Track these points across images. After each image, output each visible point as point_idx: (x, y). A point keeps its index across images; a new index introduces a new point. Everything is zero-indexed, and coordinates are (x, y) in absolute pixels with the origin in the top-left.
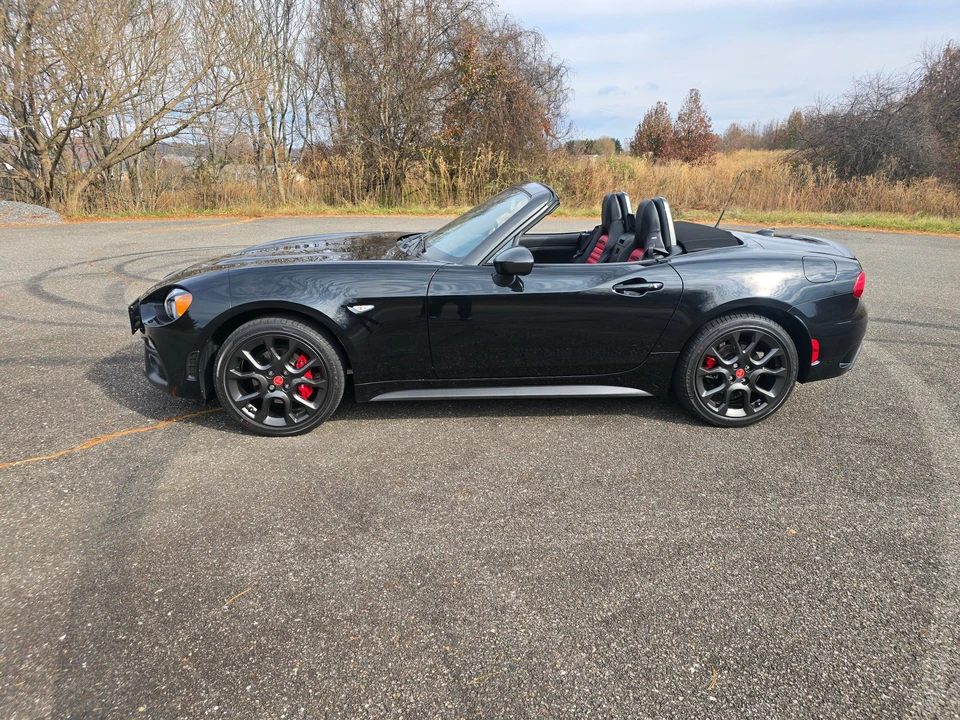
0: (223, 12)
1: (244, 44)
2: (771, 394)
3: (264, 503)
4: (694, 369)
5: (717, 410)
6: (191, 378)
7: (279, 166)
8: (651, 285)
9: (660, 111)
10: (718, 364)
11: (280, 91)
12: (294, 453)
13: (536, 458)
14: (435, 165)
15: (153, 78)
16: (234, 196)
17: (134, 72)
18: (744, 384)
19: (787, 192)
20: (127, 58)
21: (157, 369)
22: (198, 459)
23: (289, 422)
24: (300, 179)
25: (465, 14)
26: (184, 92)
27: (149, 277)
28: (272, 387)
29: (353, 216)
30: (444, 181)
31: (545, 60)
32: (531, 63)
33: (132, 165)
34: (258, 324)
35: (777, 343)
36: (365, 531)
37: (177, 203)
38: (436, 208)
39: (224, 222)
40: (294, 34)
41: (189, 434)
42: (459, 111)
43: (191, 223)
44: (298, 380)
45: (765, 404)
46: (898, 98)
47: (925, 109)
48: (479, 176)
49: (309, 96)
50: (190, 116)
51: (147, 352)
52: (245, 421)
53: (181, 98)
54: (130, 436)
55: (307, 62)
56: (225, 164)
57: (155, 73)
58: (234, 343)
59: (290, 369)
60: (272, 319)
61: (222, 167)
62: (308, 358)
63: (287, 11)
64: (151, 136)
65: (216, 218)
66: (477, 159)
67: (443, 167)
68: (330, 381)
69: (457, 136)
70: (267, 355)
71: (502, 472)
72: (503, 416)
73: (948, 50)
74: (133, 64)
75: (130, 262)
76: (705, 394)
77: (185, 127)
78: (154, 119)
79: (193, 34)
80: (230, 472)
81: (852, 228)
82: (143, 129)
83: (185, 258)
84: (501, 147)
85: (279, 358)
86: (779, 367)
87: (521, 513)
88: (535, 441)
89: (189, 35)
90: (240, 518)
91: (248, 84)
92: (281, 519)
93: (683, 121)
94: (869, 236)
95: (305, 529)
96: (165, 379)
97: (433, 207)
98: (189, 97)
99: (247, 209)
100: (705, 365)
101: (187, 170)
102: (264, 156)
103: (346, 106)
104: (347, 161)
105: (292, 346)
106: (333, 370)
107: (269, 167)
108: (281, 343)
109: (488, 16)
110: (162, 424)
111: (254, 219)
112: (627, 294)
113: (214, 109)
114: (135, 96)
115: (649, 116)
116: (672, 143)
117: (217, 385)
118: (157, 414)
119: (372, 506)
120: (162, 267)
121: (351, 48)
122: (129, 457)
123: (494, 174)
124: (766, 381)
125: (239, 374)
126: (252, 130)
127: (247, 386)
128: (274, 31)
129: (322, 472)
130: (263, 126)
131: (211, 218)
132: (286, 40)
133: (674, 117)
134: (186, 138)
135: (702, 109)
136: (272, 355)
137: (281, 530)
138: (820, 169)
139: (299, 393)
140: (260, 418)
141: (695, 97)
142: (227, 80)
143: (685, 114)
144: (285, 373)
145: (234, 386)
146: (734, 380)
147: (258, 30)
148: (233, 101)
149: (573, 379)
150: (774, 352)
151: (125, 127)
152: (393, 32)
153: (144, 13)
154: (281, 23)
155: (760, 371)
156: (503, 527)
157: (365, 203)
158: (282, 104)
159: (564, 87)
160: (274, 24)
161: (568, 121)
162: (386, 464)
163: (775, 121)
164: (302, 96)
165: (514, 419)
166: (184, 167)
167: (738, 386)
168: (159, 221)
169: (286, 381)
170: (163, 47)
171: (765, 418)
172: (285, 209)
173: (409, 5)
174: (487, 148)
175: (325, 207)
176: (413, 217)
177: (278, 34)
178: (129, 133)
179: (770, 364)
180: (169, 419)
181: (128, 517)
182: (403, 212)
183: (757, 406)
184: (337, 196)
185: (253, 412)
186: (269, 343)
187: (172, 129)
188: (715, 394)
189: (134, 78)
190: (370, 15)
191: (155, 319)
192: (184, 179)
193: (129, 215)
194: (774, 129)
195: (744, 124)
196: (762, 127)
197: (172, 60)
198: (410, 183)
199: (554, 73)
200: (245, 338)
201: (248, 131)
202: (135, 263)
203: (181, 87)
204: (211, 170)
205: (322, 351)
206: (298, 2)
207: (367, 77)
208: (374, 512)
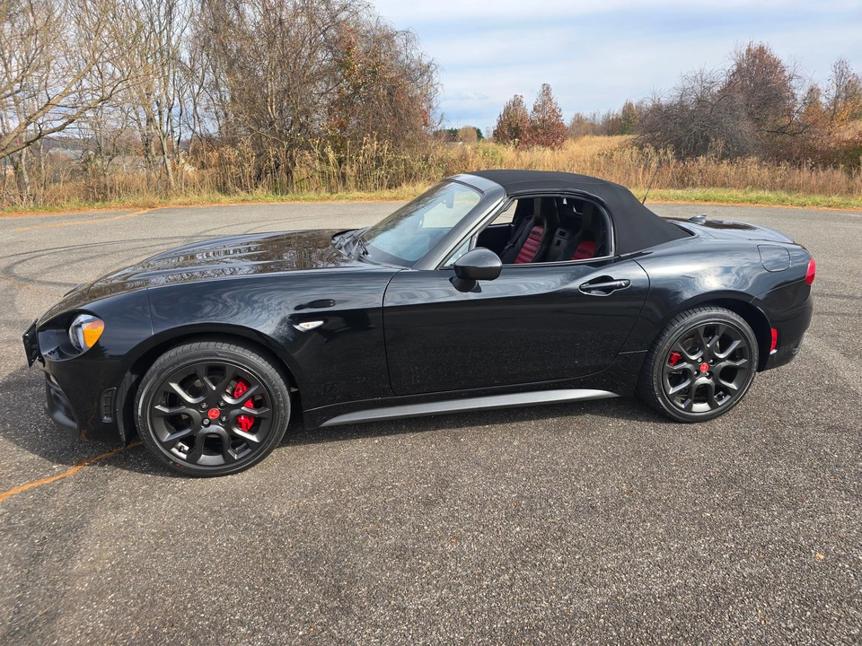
0: (105, 12)
1: (128, 43)
2: (733, 386)
3: (213, 580)
4: (661, 365)
5: (683, 406)
6: (106, 419)
7: (168, 157)
8: (618, 283)
9: (517, 103)
10: (683, 359)
11: (166, 85)
12: (238, 498)
13: (516, 482)
14: (324, 154)
15: (35, 74)
16: (126, 188)
17: (15, 68)
18: (708, 377)
19: (636, 172)
20: (7, 55)
21: (63, 408)
22: (122, 519)
23: (228, 459)
24: (189, 169)
25: (343, 16)
26: (69, 87)
27: (43, 279)
28: (206, 422)
29: (248, 204)
30: (332, 168)
31: (416, 57)
32: (403, 61)
33: (16, 159)
34: (187, 352)
35: (740, 334)
36: (347, 612)
37: (66, 197)
38: (328, 195)
39: (117, 214)
40: (178, 31)
41: (106, 483)
42: (343, 104)
43: (83, 216)
44: (236, 412)
45: (728, 397)
46: (716, 89)
47: (740, 99)
48: (366, 163)
49: (196, 91)
50: (75, 112)
51: (49, 388)
52: (175, 463)
53: (65, 94)
54: (31, 491)
55: (193, 59)
56: (113, 156)
57: (37, 69)
58: (159, 375)
59: (229, 400)
60: (204, 344)
61: (110, 160)
62: (249, 385)
63: (169, 12)
64: (36, 131)
65: (109, 211)
66: (363, 148)
67: (332, 156)
68: (275, 409)
69: (343, 127)
70: (198, 383)
71: (483, 505)
72: (462, 427)
73: (749, 50)
74: (14, 60)
75: (20, 262)
76: (672, 391)
77: (71, 121)
78: (39, 115)
79: (75, 32)
80: (164, 534)
81: (697, 202)
82: (27, 124)
83: (80, 256)
84: (385, 137)
85: (214, 388)
86: (741, 359)
87: (524, 563)
88: (505, 457)
89: (71, 32)
90: (185, 608)
91: (134, 80)
92: (239, 603)
93: (538, 112)
94: (715, 209)
95: (272, 618)
96: (73, 420)
97: (324, 193)
98: (74, 92)
99: (140, 200)
100: (670, 361)
101: (74, 163)
102: (153, 148)
103: (233, 99)
104: (237, 152)
105: (229, 374)
106: (278, 397)
107: (157, 159)
108: (216, 371)
109: (364, 16)
110: (72, 471)
111: (148, 210)
112: (594, 293)
113: (100, 104)
114: (17, 92)
115: (508, 109)
116: (529, 131)
117: (140, 425)
118: (63, 456)
119: (347, 571)
120: (56, 267)
121: (234, 46)
122: (32, 524)
123: (379, 160)
124: (729, 374)
125: (166, 410)
126: (140, 124)
127: (176, 422)
128: (157, 30)
129: (277, 524)
130: (150, 120)
131: (103, 211)
132: (169, 39)
133: (530, 109)
134: (73, 132)
135: (553, 101)
136: (206, 387)
137: (241, 623)
138: (661, 151)
139: (240, 426)
140: (193, 457)
141: (546, 90)
142: (113, 75)
143: (539, 106)
144: (222, 404)
145: (161, 424)
146: (698, 374)
147: (141, 28)
148: (119, 97)
149: (537, 385)
150: (736, 344)
151: (7, 123)
152: (275, 30)
153: (23, 11)
154: (164, 22)
155: (723, 364)
156: (511, 587)
157: (258, 191)
158: (168, 99)
159: (434, 82)
160: (157, 23)
161: (439, 112)
162: (350, 505)
163: (612, 111)
164: (188, 91)
165: (474, 429)
166: (70, 160)
167: (702, 380)
168: (48, 215)
169: (222, 414)
170: (45, 43)
171: (729, 410)
172: (179, 200)
173: (290, 5)
174: (372, 137)
175: (219, 196)
176: (307, 203)
177: (160, 33)
178: (13, 129)
179: (732, 357)
180: (79, 463)
181: (37, 621)
182: (296, 199)
183: (720, 398)
184: (229, 184)
185: (184, 452)
186: (201, 372)
187: (59, 124)
188: (680, 391)
189: (15, 74)
190: (252, 14)
191: (58, 350)
192: (72, 173)
193: (16, 211)
194: (611, 118)
195: (586, 114)
196: (601, 117)
197: (54, 57)
198: (300, 172)
199: (425, 70)
200: (172, 369)
201: (135, 124)
202: (25, 263)
203: (65, 83)
204: (99, 162)
205: (265, 376)
206: (180, 2)
207: (251, 72)
208: (353, 581)
